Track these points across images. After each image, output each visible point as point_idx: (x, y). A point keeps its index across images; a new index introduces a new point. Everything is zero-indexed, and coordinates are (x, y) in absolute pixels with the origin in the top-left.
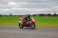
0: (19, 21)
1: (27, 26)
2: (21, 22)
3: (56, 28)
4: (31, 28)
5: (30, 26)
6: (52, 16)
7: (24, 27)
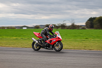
0: (33, 38)
1: (48, 46)
2: (35, 40)
3: (74, 49)
4: (54, 50)
5: (53, 47)
6: (68, 29)
7: (42, 49)
